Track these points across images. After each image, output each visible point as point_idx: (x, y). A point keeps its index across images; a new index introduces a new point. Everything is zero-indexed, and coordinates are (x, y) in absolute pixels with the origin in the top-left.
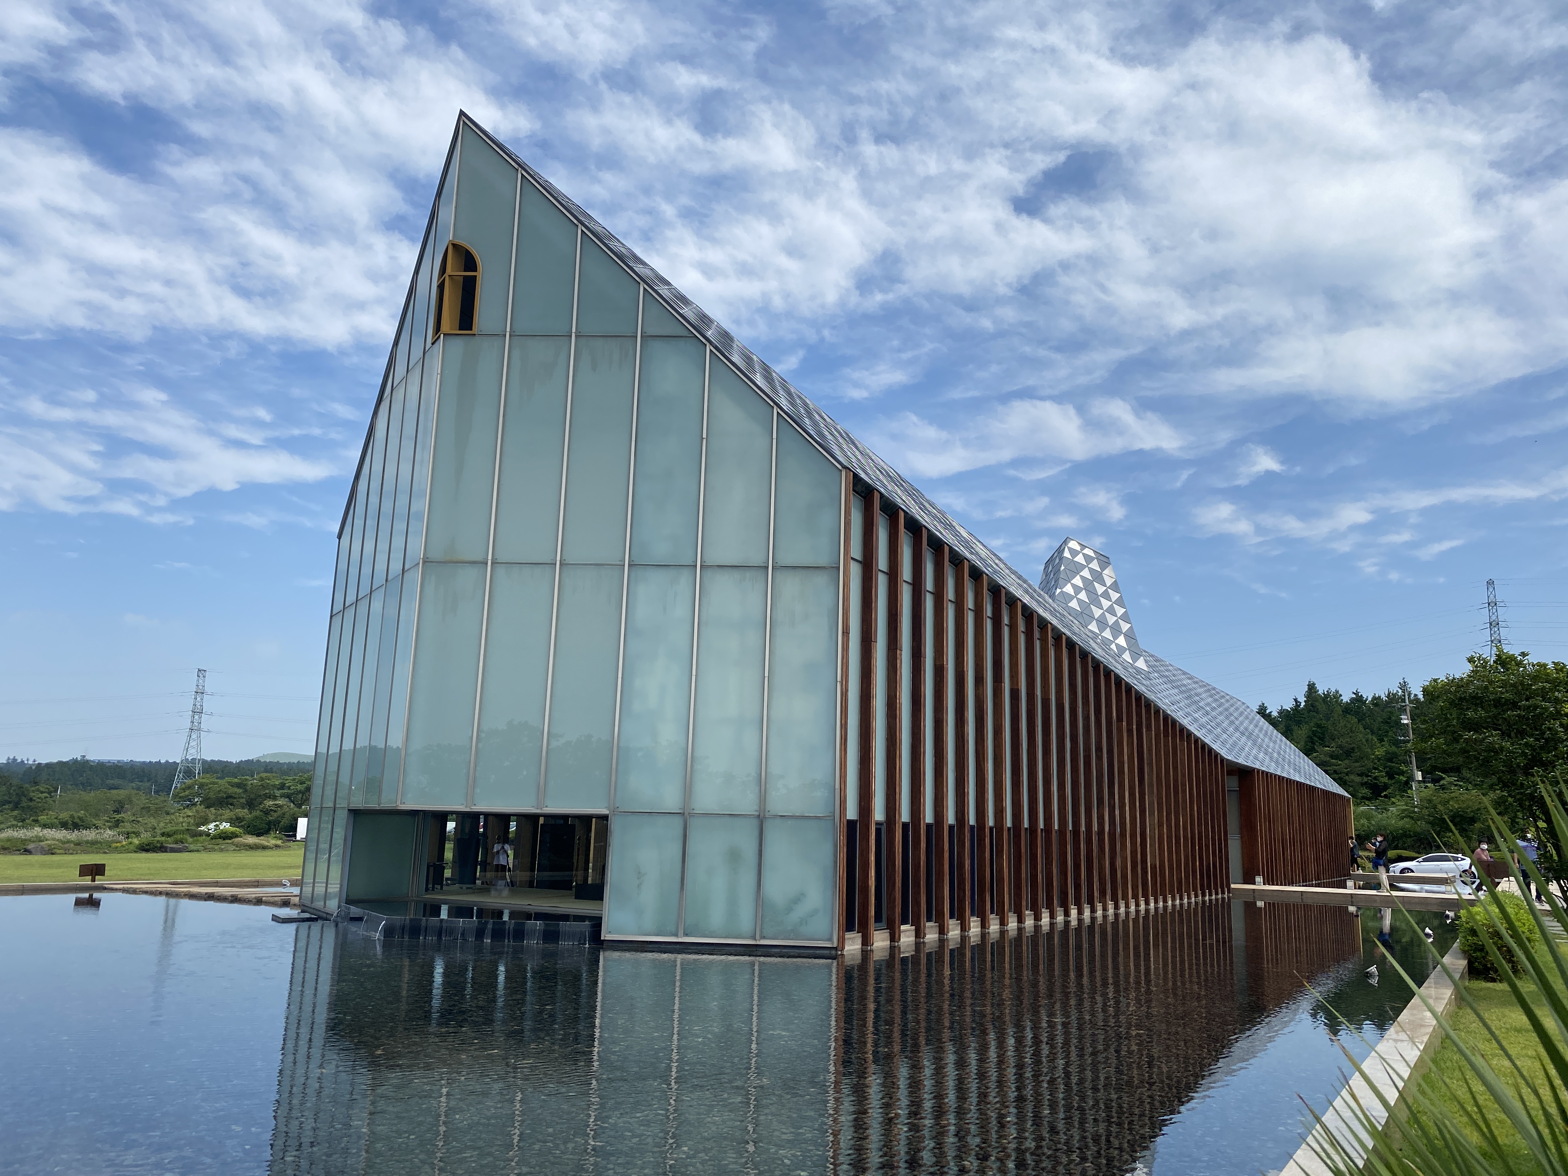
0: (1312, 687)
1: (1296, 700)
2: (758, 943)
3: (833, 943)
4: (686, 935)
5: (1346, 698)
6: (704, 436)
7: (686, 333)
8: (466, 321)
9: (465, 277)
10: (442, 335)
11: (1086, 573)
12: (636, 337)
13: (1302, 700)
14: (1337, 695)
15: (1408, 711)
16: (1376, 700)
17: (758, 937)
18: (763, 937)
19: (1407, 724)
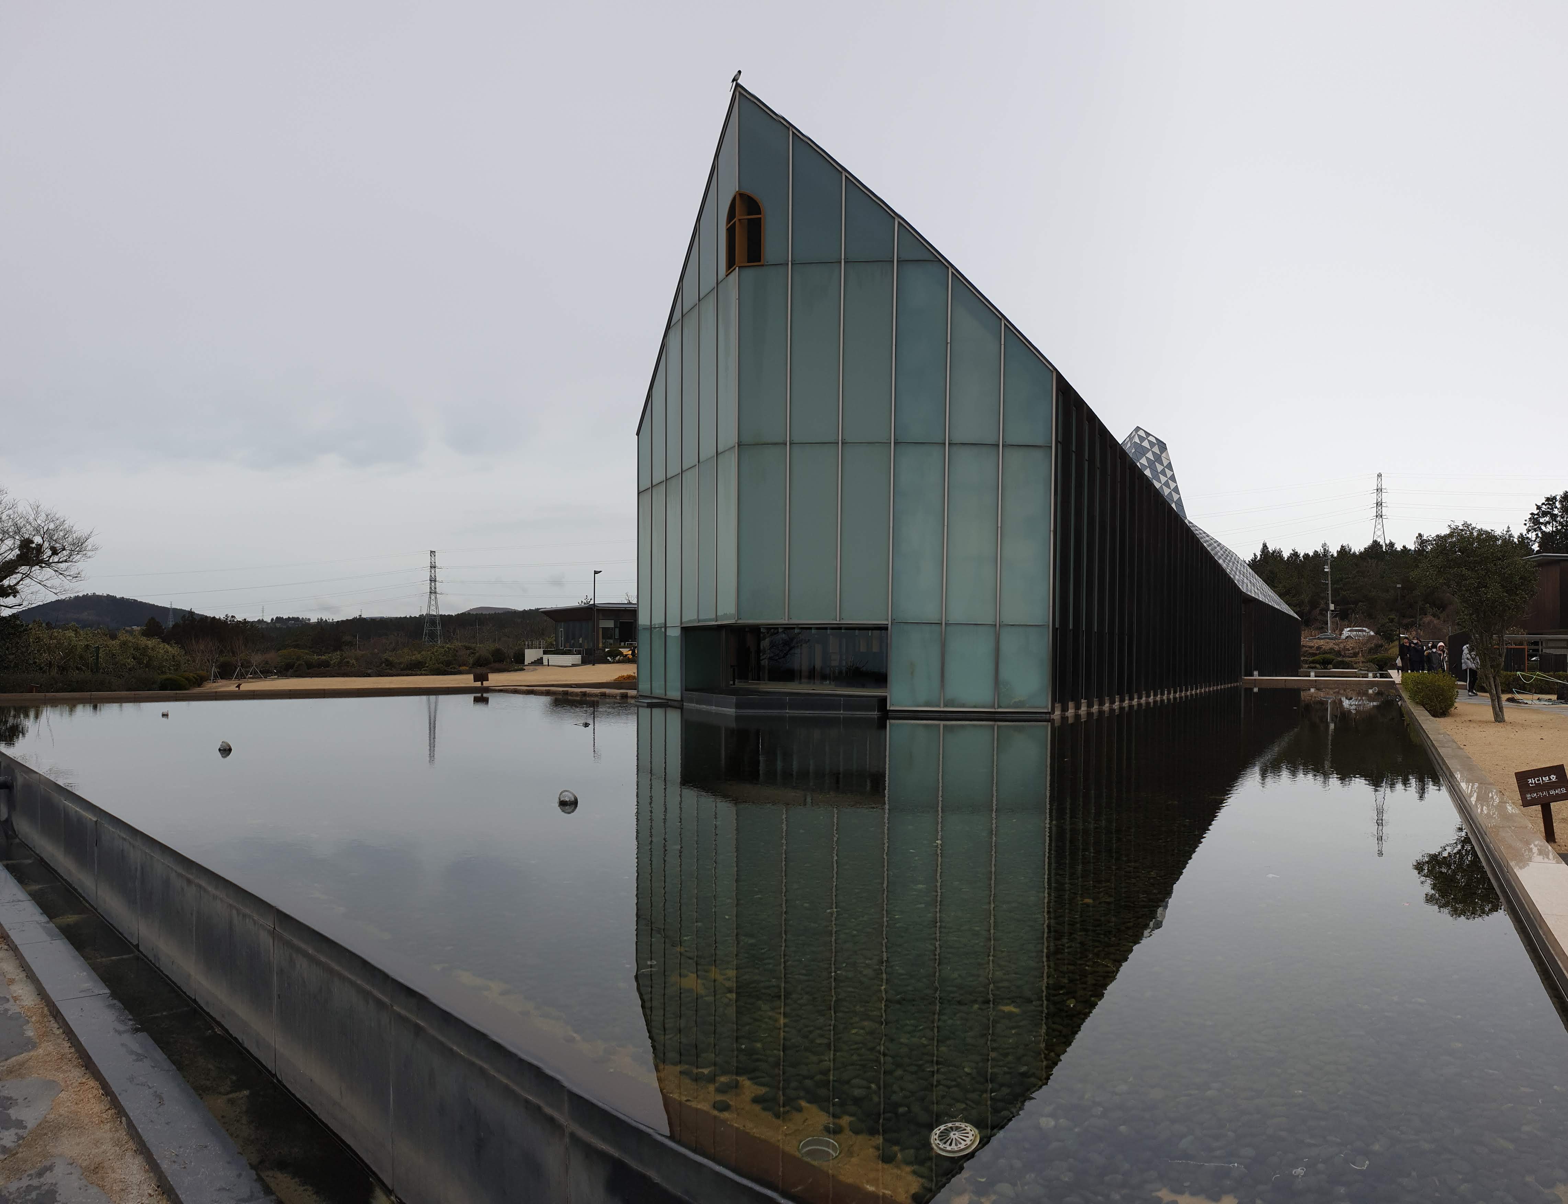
0: (1265, 546)
1: (1255, 555)
2: (997, 710)
3: (1048, 709)
4: (945, 706)
5: (1286, 555)
6: (949, 341)
7: (932, 258)
8: (754, 255)
9: (748, 219)
10: (737, 268)
11: (1150, 455)
12: (893, 261)
13: (1258, 554)
14: (1280, 552)
15: (1329, 563)
16: (1306, 556)
17: (996, 706)
18: (999, 707)
19: (1327, 572)
